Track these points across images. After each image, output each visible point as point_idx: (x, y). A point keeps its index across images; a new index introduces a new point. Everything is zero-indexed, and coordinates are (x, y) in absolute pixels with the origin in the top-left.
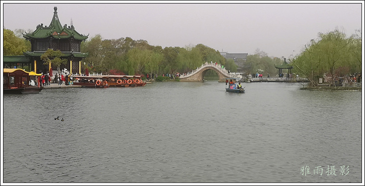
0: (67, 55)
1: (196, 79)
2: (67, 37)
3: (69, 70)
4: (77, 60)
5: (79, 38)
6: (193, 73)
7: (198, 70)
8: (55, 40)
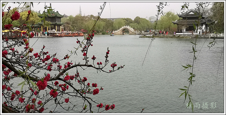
0: (54, 24)
1: (119, 33)
2: (54, 16)
3: (55, 30)
4: (59, 25)
5: (60, 16)
6: (118, 31)
7: (120, 29)
8: (49, 17)
